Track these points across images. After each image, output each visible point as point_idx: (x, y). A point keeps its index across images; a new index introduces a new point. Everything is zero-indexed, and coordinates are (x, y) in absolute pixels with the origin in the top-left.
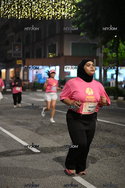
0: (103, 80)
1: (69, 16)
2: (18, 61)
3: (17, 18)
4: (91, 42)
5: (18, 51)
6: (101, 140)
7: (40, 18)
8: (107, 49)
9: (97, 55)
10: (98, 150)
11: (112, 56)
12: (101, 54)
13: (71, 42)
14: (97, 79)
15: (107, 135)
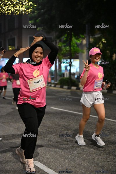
0: (58, 71)
1: (27, 12)
4: (47, 36)
6: (57, 127)
8: (61, 43)
10: (54, 136)
11: (66, 50)
13: (29, 36)
14: (52, 71)
15: (62, 122)
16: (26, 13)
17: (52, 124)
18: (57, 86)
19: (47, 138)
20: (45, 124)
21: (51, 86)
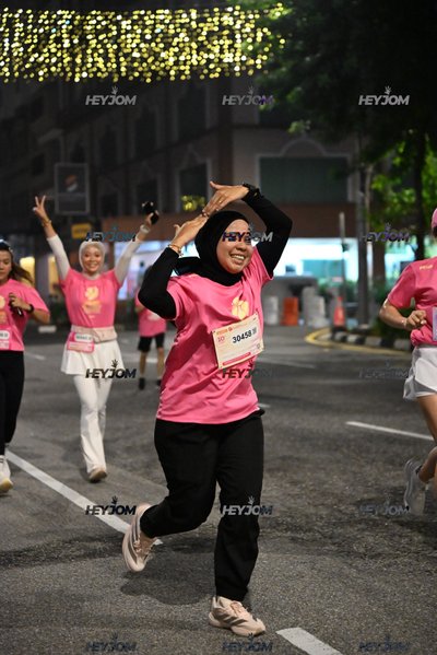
0: (370, 283)
1: (248, 68)
2: (75, 228)
3: (68, 79)
4: (325, 154)
5: (75, 191)
6: (373, 495)
7: (149, 74)
8: (381, 177)
9: (350, 198)
10: (363, 530)
11: (402, 202)
12: (361, 194)
13: (258, 156)
14: (351, 283)
15: (393, 478)
16: (248, 70)
17: (352, 485)
18: (369, 340)
19: (337, 540)
20: (326, 486)
21: (344, 340)
